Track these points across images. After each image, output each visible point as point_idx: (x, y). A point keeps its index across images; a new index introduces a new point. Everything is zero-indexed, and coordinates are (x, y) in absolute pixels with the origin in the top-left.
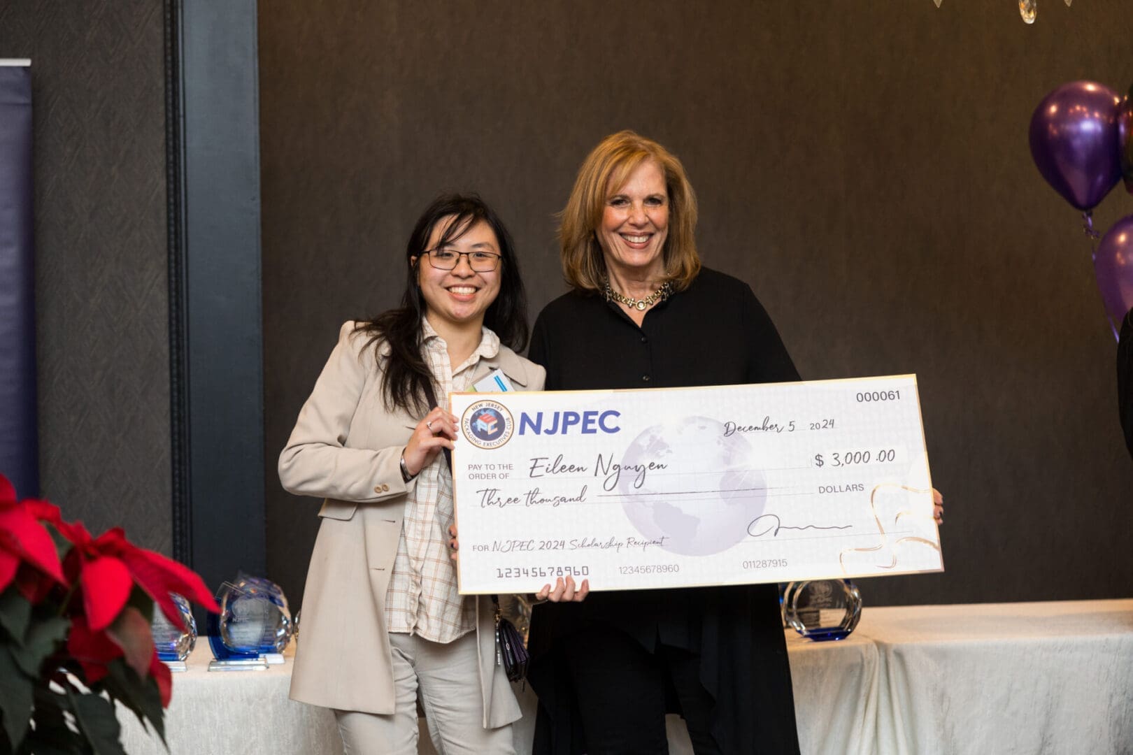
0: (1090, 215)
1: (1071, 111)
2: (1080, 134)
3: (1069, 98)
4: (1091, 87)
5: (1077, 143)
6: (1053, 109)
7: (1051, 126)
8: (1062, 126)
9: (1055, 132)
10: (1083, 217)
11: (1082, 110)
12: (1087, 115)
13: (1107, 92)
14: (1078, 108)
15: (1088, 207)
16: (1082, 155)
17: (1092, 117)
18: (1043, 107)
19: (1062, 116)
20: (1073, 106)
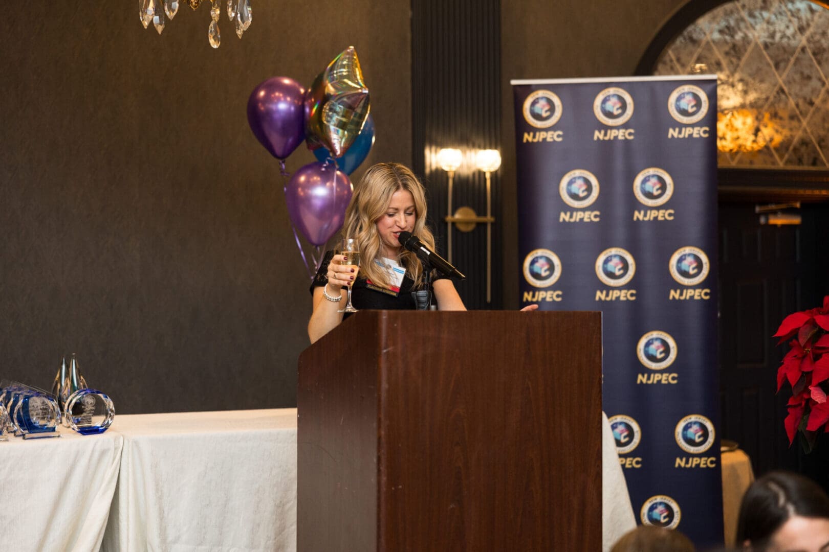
0: (284, 162)
1: (273, 95)
2: (278, 111)
3: (273, 87)
4: (286, 81)
5: (276, 116)
6: (262, 93)
7: (260, 105)
8: (267, 105)
9: (262, 108)
10: (280, 164)
11: (279, 95)
12: (282, 99)
13: (297, 85)
14: (277, 94)
15: (283, 157)
16: (279, 124)
17: (285, 101)
18: (256, 91)
19: (267, 99)
20: (274, 92)
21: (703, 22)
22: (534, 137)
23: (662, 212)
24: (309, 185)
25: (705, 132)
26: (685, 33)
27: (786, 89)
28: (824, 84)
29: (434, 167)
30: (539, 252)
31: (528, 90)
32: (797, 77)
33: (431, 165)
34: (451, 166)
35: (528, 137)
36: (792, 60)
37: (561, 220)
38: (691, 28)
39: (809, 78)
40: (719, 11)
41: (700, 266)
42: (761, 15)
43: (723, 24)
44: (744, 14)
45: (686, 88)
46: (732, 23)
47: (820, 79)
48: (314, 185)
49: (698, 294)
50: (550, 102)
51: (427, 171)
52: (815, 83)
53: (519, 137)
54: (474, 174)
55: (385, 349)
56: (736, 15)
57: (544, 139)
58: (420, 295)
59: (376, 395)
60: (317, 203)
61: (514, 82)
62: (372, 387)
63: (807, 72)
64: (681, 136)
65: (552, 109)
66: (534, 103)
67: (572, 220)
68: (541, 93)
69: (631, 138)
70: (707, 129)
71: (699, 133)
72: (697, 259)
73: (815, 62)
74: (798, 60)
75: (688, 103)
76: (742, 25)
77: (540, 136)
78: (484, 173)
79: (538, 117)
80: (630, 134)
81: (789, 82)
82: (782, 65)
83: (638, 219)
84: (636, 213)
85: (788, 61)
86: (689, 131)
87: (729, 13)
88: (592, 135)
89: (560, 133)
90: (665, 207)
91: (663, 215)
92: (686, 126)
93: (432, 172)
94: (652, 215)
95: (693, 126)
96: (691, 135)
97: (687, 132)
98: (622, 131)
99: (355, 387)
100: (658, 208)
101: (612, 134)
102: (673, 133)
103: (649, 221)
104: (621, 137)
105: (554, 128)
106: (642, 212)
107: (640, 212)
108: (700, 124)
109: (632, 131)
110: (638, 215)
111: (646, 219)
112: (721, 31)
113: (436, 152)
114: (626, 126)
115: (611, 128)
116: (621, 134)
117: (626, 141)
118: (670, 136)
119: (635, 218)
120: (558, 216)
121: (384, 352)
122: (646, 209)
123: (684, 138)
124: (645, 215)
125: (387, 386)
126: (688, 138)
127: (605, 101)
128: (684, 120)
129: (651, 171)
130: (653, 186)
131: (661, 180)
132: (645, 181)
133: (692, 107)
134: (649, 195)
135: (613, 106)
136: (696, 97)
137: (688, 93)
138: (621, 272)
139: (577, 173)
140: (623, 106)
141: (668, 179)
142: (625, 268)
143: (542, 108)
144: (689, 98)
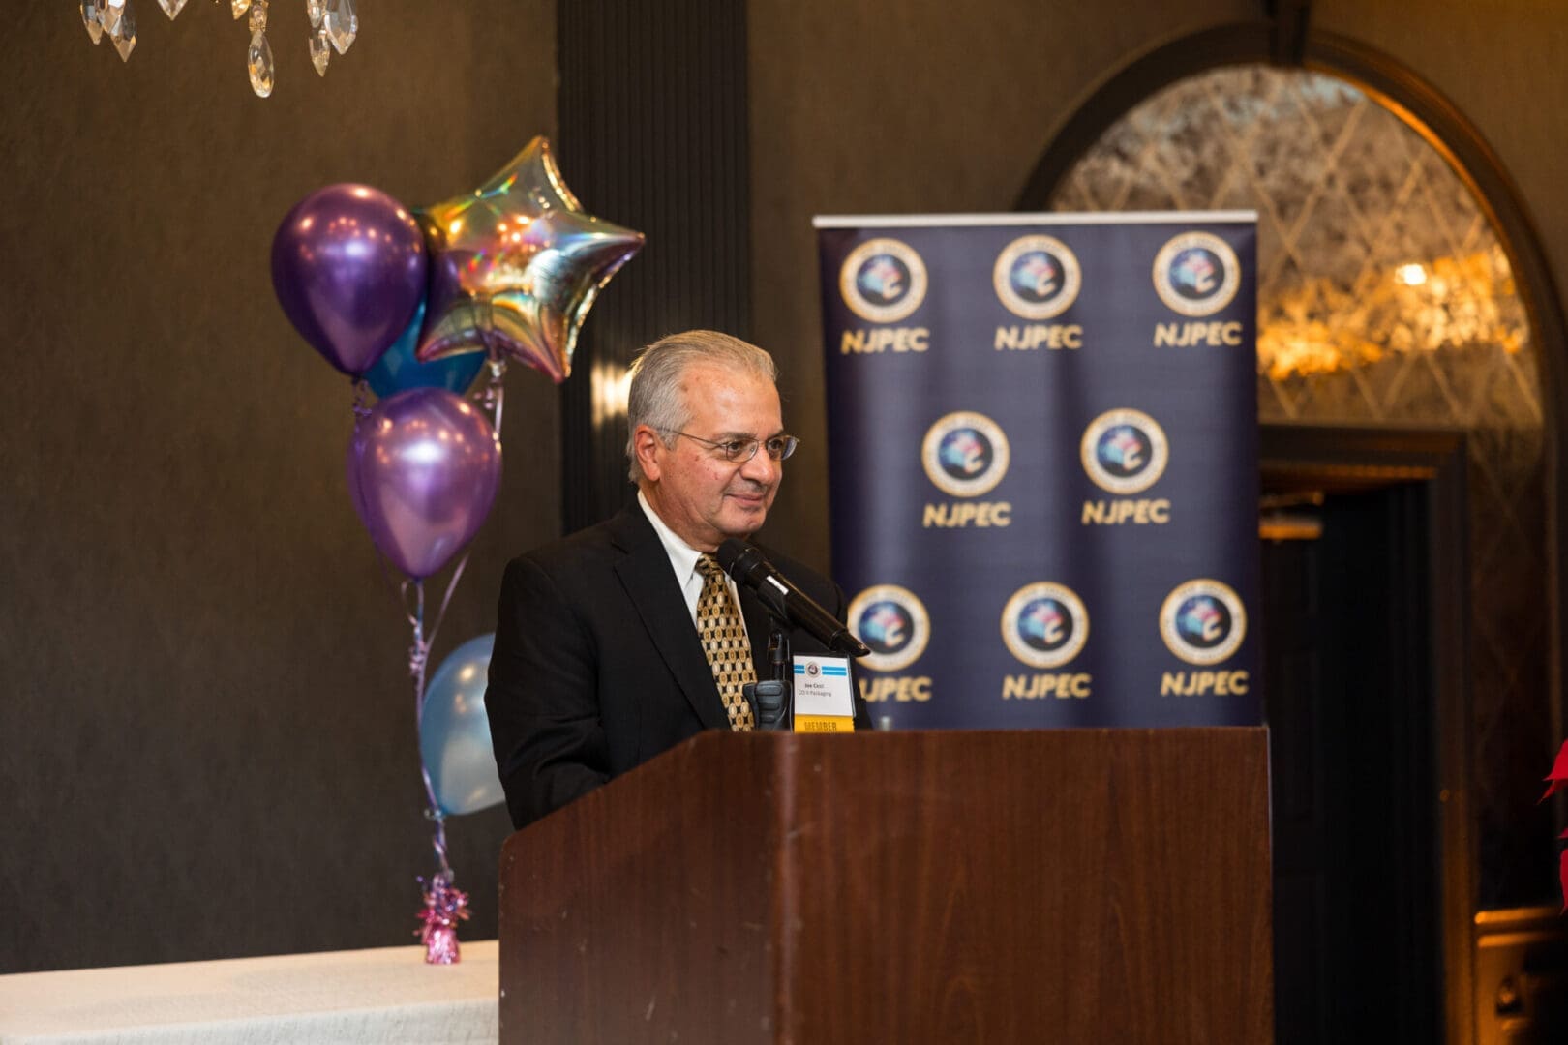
1: (332, 225)
2: (346, 262)
3: (333, 206)
4: (362, 193)
5: (340, 274)
6: (307, 223)
7: (303, 248)
8: (319, 248)
9: (309, 257)
11: (348, 224)
12: (357, 233)
13: (387, 201)
14: (343, 221)
15: (356, 375)
16: (348, 295)
17: (364, 238)
18: (292, 218)
19: (319, 234)
20: (335, 218)
21: (1142, 118)
22: (866, 340)
23: (1142, 505)
24: (400, 439)
25: (1233, 333)
26: (1108, 139)
27: (1299, 258)
28: (1369, 250)
29: (609, 411)
30: (881, 593)
31: (851, 238)
32: (1320, 235)
35: (851, 342)
36: (1310, 200)
37: (927, 522)
38: (1116, 130)
39: (1340, 238)
40: (1172, 95)
41: (1225, 623)
42: (1250, 108)
43: (1177, 125)
44: (1219, 103)
45: (1192, 240)
46: (1196, 121)
47: (1362, 241)
48: (414, 437)
49: (1224, 683)
50: (900, 266)
51: (598, 418)
52: (1354, 249)
53: (832, 341)
55: (793, 828)
56: (1202, 107)
57: (889, 347)
58: (764, 692)
59: (768, 947)
60: (420, 482)
61: (822, 222)
62: (757, 927)
63: (1338, 224)
64: (1183, 342)
65: (905, 280)
66: (864, 268)
67: (952, 523)
68: (879, 246)
69: (1075, 345)
70: (1236, 326)
71: (1218, 334)
72: (1220, 608)
73: (1352, 208)
74: (1321, 202)
75: (1196, 273)
76: (1215, 127)
77: (879, 340)
79: (873, 298)
80: (1073, 337)
81: (1305, 246)
82: (1291, 211)
83: (1092, 520)
84: (1088, 509)
85: (1300, 202)
86: (1200, 331)
87: (1190, 101)
88: (992, 337)
89: (923, 332)
90: (1149, 494)
91: (1146, 512)
92: (1193, 320)
93: (606, 421)
94: (1121, 512)
95: (1207, 320)
96: (1203, 341)
97: (1194, 334)
98: (1055, 331)
99: (693, 924)
100: (1135, 497)
101: (1035, 337)
102: (1164, 335)
103: (1116, 525)
104: (1053, 344)
105: (908, 322)
106: (1101, 506)
107: (1095, 505)
108: (1222, 316)
109: (1076, 329)
110: (1092, 512)
111: (1110, 520)
112: (1176, 139)
113: (616, 377)
114: (1063, 319)
115: (1033, 323)
116: (1053, 337)
117: (1064, 353)
118: (1158, 341)
119: (1086, 519)
120: (921, 514)
121: (789, 836)
122: (1109, 498)
123: (1189, 347)
124: (1107, 512)
125: (798, 925)
126: (1196, 347)
127: (1018, 265)
128: (1189, 307)
129: (1119, 417)
130: (1123, 450)
131: (1140, 436)
132: (1106, 438)
133: (1206, 280)
134: (1115, 469)
135: (1036, 276)
136: (1213, 258)
137: (1197, 250)
138: (1058, 636)
139: (960, 420)
140: (1059, 277)
141: (1155, 434)
142: (1067, 626)
143: (882, 279)
144: (1198, 260)
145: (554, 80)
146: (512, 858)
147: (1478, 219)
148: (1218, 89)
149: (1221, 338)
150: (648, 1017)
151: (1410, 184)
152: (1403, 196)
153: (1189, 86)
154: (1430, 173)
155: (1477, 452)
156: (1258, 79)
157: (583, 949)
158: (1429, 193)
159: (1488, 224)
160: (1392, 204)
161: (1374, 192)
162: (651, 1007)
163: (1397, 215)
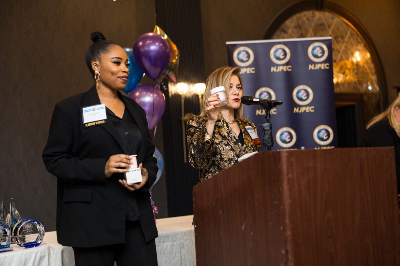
23: (308, 108)
25: (327, 66)
26: (281, 27)
29: (173, 93)
31: (235, 46)
33: (171, 92)
34: (183, 92)
37: (257, 114)
41: (329, 135)
43: (296, 23)
45: (316, 44)
50: (247, 53)
51: (170, 95)
54: (192, 96)
55: (287, 176)
56: (301, 20)
57: (246, 72)
61: (228, 43)
64: (315, 69)
65: (249, 56)
66: (239, 54)
67: (263, 114)
68: (242, 48)
69: (290, 70)
70: (328, 64)
71: (324, 66)
72: (327, 131)
75: (318, 52)
76: (304, 24)
77: (243, 71)
78: (198, 96)
79: (241, 61)
80: (289, 68)
83: (296, 112)
84: (295, 109)
86: (319, 66)
87: (299, 19)
88: (270, 69)
89: (254, 69)
90: (309, 105)
91: (308, 109)
92: (318, 63)
93: (172, 96)
94: (303, 110)
95: (321, 63)
96: (320, 68)
97: (318, 66)
98: (285, 67)
99: (256, 204)
100: (306, 106)
101: (280, 69)
102: (311, 67)
103: (302, 113)
104: (285, 70)
105: (250, 66)
106: (298, 108)
107: (296, 108)
108: (324, 62)
109: (290, 66)
110: (296, 110)
111: (300, 112)
112: (296, 27)
113: (174, 85)
114: (287, 64)
115: (280, 65)
116: (285, 68)
117: (287, 72)
118: (310, 69)
119: (294, 112)
120: (255, 112)
121: (286, 178)
122: (300, 106)
123: (317, 70)
124: (299, 110)
125: (290, 201)
126: (319, 70)
127: (275, 52)
128: (317, 60)
129: (301, 87)
130: (302, 95)
131: (306, 91)
132: (298, 92)
133: (320, 53)
134: (301, 99)
135: (280, 54)
136: (322, 48)
137: (318, 46)
138: (289, 140)
139: (264, 89)
140: (285, 54)
141: (310, 91)
142: (291, 137)
143: (243, 56)
144: (318, 49)
145: (155, 15)
146: (196, 191)
147: (363, 44)
148: (305, 15)
149: (324, 67)
150: (243, 229)
151: (348, 37)
152: (346, 40)
153: (298, 15)
154: (352, 34)
155: (365, 98)
156: (313, 13)
157: (221, 213)
158: (351, 39)
159: (365, 46)
160: (344, 42)
161: (340, 39)
162: (244, 226)
163: (345, 44)
